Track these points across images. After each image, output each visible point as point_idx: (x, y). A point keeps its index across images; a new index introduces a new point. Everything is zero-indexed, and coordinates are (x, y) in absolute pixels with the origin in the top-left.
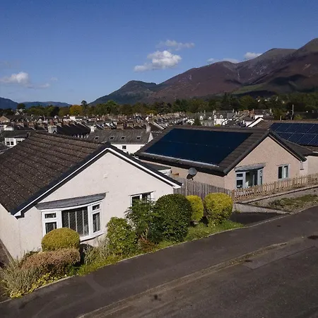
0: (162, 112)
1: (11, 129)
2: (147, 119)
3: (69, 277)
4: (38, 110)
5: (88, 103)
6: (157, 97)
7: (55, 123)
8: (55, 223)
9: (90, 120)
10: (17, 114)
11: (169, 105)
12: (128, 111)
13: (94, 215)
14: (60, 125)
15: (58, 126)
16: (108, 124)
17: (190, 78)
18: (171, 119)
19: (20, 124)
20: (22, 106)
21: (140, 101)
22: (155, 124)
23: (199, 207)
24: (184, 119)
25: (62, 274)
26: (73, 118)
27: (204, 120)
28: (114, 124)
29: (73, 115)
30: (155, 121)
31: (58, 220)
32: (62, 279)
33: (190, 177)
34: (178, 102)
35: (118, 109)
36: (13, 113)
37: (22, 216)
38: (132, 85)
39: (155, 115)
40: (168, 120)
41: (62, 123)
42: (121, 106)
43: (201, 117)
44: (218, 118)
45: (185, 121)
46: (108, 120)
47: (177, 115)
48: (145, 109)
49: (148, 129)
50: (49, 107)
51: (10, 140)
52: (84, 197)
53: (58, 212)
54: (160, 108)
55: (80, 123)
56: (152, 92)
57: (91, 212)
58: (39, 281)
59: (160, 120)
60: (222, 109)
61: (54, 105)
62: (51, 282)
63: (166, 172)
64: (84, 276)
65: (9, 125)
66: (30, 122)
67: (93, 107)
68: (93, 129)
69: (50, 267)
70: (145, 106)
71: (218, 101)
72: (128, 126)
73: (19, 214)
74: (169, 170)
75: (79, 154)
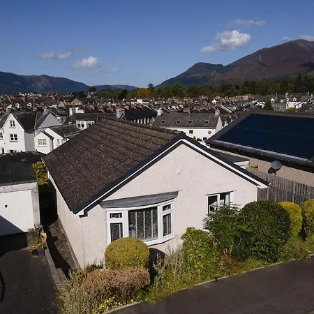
0: (229, 95)
1: (82, 112)
2: (214, 101)
3: (136, 303)
4: (108, 93)
5: (154, 85)
6: (225, 79)
7: (123, 107)
8: (121, 223)
9: (156, 103)
10: (89, 96)
11: (237, 87)
12: (194, 93)
13: (164, 217)
14: (127, 107)
15: (126, 109)
16: (174, 107)
17: (260, 59)
18: (239, 101)
19: (91, 106)
20: (93, 89)
21: (206, 84)
22: (223, 107)
23: (297, 217)
24: (253, 102)
25: (127, 299)
26: (140, 101)
27: (275, 103)
28: (180, 107)
29: (140, 98)
30: (223, 104)
31: (124, 220)
32: (128, 305)
33: (272, 171)
34: (246, 84)
35: (184, 92)
36: (86, 96)
37: (85, 215)
38: (199, 67)
39: (223, 97)
40: (236, 103)
41: (130, 106)
42: (187, 88)
43: (272, 100)
44: (291, 101)
45: (254, 104)
46: (174, 103)
47: (246, 97)
48: (211, 91)
49: (217, 113)
50: (118, 90)
51: (81, 122)
52: (154, 196)
53: (125, 211)
54: (227, 90)
55: (147, 106)
56: (219, 74)
57: (161, 213)
58: (101, 306)
59: (228, 103)
60: (295, 92)
61: (123, 89)
62: (115, 309)
63: (244, 165)
64: (154, 302)
65: (81, 107)
66: (100, 105)
67: (159, 90)
68: (159, 112)
69: (114, 290)
70: (211, 88)
71: (290, 82)
72: (195, 109)
73: (82, 213)
74: (247, 163)
75: (149, 145)
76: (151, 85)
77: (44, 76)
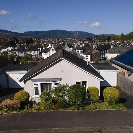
3: (16, 113)
8: (38, 88)
26: (113, 41)
32: (12, 113)
51: (78, 50)
57: (54, 86)
58: (3, 111)
68: (112, 47)
76: (122, 34)
77: (78, 31)
